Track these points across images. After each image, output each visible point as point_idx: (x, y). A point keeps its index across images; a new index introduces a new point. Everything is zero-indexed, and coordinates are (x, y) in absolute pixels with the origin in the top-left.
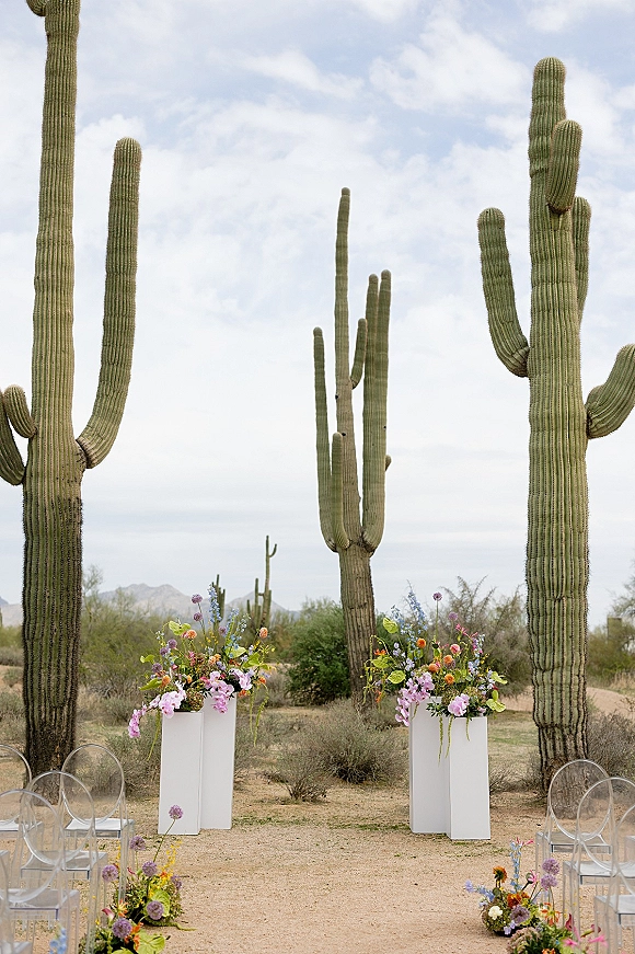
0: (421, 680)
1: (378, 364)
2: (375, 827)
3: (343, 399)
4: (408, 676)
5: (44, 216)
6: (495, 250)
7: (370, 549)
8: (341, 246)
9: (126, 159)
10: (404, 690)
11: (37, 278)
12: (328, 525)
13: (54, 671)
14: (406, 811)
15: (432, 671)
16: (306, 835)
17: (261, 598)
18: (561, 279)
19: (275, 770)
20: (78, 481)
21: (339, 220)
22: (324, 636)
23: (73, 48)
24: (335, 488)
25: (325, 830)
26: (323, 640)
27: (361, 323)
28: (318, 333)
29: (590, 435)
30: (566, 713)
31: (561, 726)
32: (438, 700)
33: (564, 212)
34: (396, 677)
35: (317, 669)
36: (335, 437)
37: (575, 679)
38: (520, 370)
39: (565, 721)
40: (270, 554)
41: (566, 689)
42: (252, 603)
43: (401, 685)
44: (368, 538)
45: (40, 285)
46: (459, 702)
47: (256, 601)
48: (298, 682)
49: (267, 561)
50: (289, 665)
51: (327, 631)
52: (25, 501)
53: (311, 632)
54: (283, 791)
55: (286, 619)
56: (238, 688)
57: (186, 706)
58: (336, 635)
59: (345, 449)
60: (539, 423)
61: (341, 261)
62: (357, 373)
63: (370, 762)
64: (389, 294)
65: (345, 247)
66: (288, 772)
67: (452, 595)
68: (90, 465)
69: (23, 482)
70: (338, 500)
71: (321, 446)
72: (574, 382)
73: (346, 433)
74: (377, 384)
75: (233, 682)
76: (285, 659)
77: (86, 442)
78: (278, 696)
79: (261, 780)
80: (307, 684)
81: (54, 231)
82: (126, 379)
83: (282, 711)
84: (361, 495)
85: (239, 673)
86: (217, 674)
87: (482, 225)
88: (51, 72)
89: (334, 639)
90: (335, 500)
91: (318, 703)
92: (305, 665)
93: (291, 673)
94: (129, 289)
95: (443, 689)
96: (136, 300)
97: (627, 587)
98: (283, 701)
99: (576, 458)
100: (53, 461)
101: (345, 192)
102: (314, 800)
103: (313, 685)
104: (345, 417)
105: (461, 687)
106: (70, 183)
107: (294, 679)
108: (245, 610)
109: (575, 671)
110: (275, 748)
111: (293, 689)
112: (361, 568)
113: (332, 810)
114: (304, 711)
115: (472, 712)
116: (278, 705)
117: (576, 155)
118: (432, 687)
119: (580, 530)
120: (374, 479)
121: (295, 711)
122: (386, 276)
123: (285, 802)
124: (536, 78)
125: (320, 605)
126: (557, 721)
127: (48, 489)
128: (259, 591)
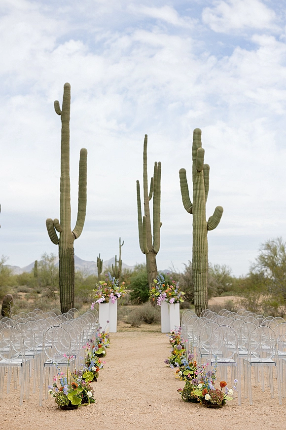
0: (163, 295)
1: (157, 193)
2: (152, 332)
3: (146, 204)
4: (160, 294)
5: (62, 172)
6: (183, 180)
7: (156, 253)
8: (145, 154)
9: (83, 154)
10: (159, 297)
11: (61, 189)
12: (142, 245)
13: (68, 294)
14: (161, 329)
15: (166, 292)
16: (135, 333)
17: (118, 264)
18: (201, 189)
19: (126, 321)
20: (73, 243)
21: (144, 145)
22: (142, 281)
23: (69, 125)
24: (144, 234)
25: (140, 333)
26: (142, 282)
27: (152, 178)
28: (138, 182)
29: (208, 230)
30: (202, 303)
31: (201, 306)
32: (167, 300)
33: (201, 171)
34: (157, 294)
35: (140, 292)
36: (144, 217)
37: (204, 294)
38: (191, 212)
39: (202, 305)
40: (121, 244)
41: (202, 296)
42: (114, 265)
43: (158, 296)
44: (155, 250)
45: (61, 191)
46: (172, 300)
47: (116, 264)
48: (133, 297)
49: (120, 248)
50: (130, 291)
51: (143, 279)
52: (59, 249)
53: (138, 279)
54: (130, 325)
55: (128, 272)
56: (118, 298)
57: (104, 302)
58: (146, 280)
59: (147, 220)
60: (195, 227)
61: (145, 159)
62: (151, 195)
63: (153, 318)
64: (161, 170)
65: (146, 154)
66: (131, 322)
67: (186, 266)
68: (76, 238)
69: (59, 244)
70: (145, 238)
71: (140, 219)
72: (204, 216)
73: (147, 215)
74: (157, 199)
75: (116, 296)
76: (128, 288)
77: (75, 232)
78: (127, 302)
79: (123, 323)
80: (136, 297)
81: (65, 176)
82: (85, 215)
83: (128, 306)
84: (153, 235)
85: (118, 293)
86: (112, 294)
87: (180, 173)
88: (63, 132)
89: (146, 282)
90: (144, 238)
91: (140, 304)
92: (136, 291)
93: (131, 293)
94: (85, 190)
95: (168, 297)
96: (87, 193)
97: (256, 260)
98: (128, 303)
99: (205, 236)
100: (66, 238)
101: (146, 136)
102: (138, 327)
103: (139, 298)
104: (147, 210)
105: (173, 296)
106: (69, 162)
107: (132, 295)
108: (112, 268)
109: (204, 292)
110: (126, 316)
111: (132, 299)
112: (153, 259)
113: (142, 329)
114: (135, 307)
115: (175, 302)
116: (126, 305)
117: (203, 157)
118: (166, 297)
119: (206, 255)
120: (157, 230)
121: (132, 307)
122: (160, 163)
123: (130, 327)
124: (194, 134)
125: (142, 265)
126: (200, 305)
127: (65, 246)
128: (117, 260)
